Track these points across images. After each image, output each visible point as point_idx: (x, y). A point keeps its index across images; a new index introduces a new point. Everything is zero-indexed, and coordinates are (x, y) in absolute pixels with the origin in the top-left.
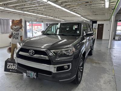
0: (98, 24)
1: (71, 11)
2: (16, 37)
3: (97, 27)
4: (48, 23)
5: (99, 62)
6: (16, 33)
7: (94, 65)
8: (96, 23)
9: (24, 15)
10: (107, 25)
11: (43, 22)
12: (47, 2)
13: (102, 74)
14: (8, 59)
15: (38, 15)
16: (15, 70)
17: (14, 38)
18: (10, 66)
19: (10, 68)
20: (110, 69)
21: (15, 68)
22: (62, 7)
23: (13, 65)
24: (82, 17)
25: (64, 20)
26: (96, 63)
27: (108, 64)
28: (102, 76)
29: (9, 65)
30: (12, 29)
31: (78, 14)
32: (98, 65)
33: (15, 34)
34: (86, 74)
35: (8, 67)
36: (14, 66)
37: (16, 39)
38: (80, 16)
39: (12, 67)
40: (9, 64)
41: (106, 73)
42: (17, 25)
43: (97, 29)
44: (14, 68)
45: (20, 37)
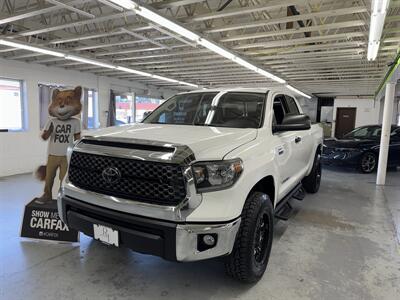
0: (338, 109)
2: (62, 136)
3: (334, 118)
5: (352, 224)
6: (63, 126)
7: (338, 231)
8: (332, 105)
12: (198, 42)
13: (366, 257)
14: (36, 199)
15: (155, 76)
16: (54, 231)
17: (57, 140)
18: (41, 220)
19: (38, 225)
20: (388, 246)
21: (54, 227)
22: (236, 54)
23: (49, 218)
24: (289, 87)
26: (343, 227)
27: (382, 232)
29: (38, 218)
30: (51, 114)
31: (278, 75)
32: (349, 233)
33: (59, 129)
34: (316, 257)
35: (34, 222)
36: (53, 221)
37: (60, 142)
38: (282, 81)
39: (46, 224)
40: (38, 213)
41: (379, 255)
44: (53, 224)
45: (75, 135)
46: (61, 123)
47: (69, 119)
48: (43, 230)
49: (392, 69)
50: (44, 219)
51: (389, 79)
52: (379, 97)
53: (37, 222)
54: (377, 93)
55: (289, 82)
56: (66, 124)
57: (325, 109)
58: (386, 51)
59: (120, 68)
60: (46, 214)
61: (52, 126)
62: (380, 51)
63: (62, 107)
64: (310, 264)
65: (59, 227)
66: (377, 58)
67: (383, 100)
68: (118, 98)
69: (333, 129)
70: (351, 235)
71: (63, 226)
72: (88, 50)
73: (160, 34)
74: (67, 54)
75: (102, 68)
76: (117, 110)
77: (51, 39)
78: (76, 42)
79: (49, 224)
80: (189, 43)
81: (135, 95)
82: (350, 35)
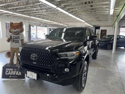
0: (101, 30)
1: (76, 17)
2: (16, 40)
3: (100, 33)
4: (52, 28)
5: (105, 66)
6: (16, 37)
7: (100, 68)
8: (99, 29)
9: (28, 20)
10: (110, 30)
11: (46, 27)
12: (57, 8)
13: (109, 76)
14: (7, 64)
15: (43, 20)
17: (14, 42)
18: (10, 72)
19: (9, 73)
21: (15, 74)
22: (69, 13)
23: (13, 71)
24: (86, 23)
25: (67, 25)
26: (102, 67)
28: (109, 78)
31: (83, 19)
33: (14, 38)
34: (94, 76)
35: (7, 73)
36: (15, 72)
37: (16, 43)
38: (84, 21)
39: (12, 73)
40: (8, 69)
41: (112, 75)
42: (17, 28)
43: (100, 35)
44: (15, 73)
45: (21, 40)
46: (15, 36)
47: (18, 34)
48: (11, 75)
49: (118, 17)
50: (11, 71)
51: (117, 21)
52: (114, 26)
53: (8, 73)
54: (113, 25)
55: (86, 22)
56: (17, 36)
57: (97, 30)
58: (116, 12)
59: (32, 17)
60: (12, 70)
61: (11, 37)
62: (114, 12)
63: (15, 29)
64: (92, 79)
65: (17, 73)
66: (113, 14)
67: (115, 27)
68: (31, 27)
69: (100, 37)
70: (104, 69)
71: (19, 73)
72: (21, 11)
73: (44, 6)
74: (14, 12)
75: (26, 17)
76: (31, 31)
77: (8, 7)
78: (16, 8)
79: (13, 73)
80: (54, 9)
81: (37, 26)
82: (104, 7)
